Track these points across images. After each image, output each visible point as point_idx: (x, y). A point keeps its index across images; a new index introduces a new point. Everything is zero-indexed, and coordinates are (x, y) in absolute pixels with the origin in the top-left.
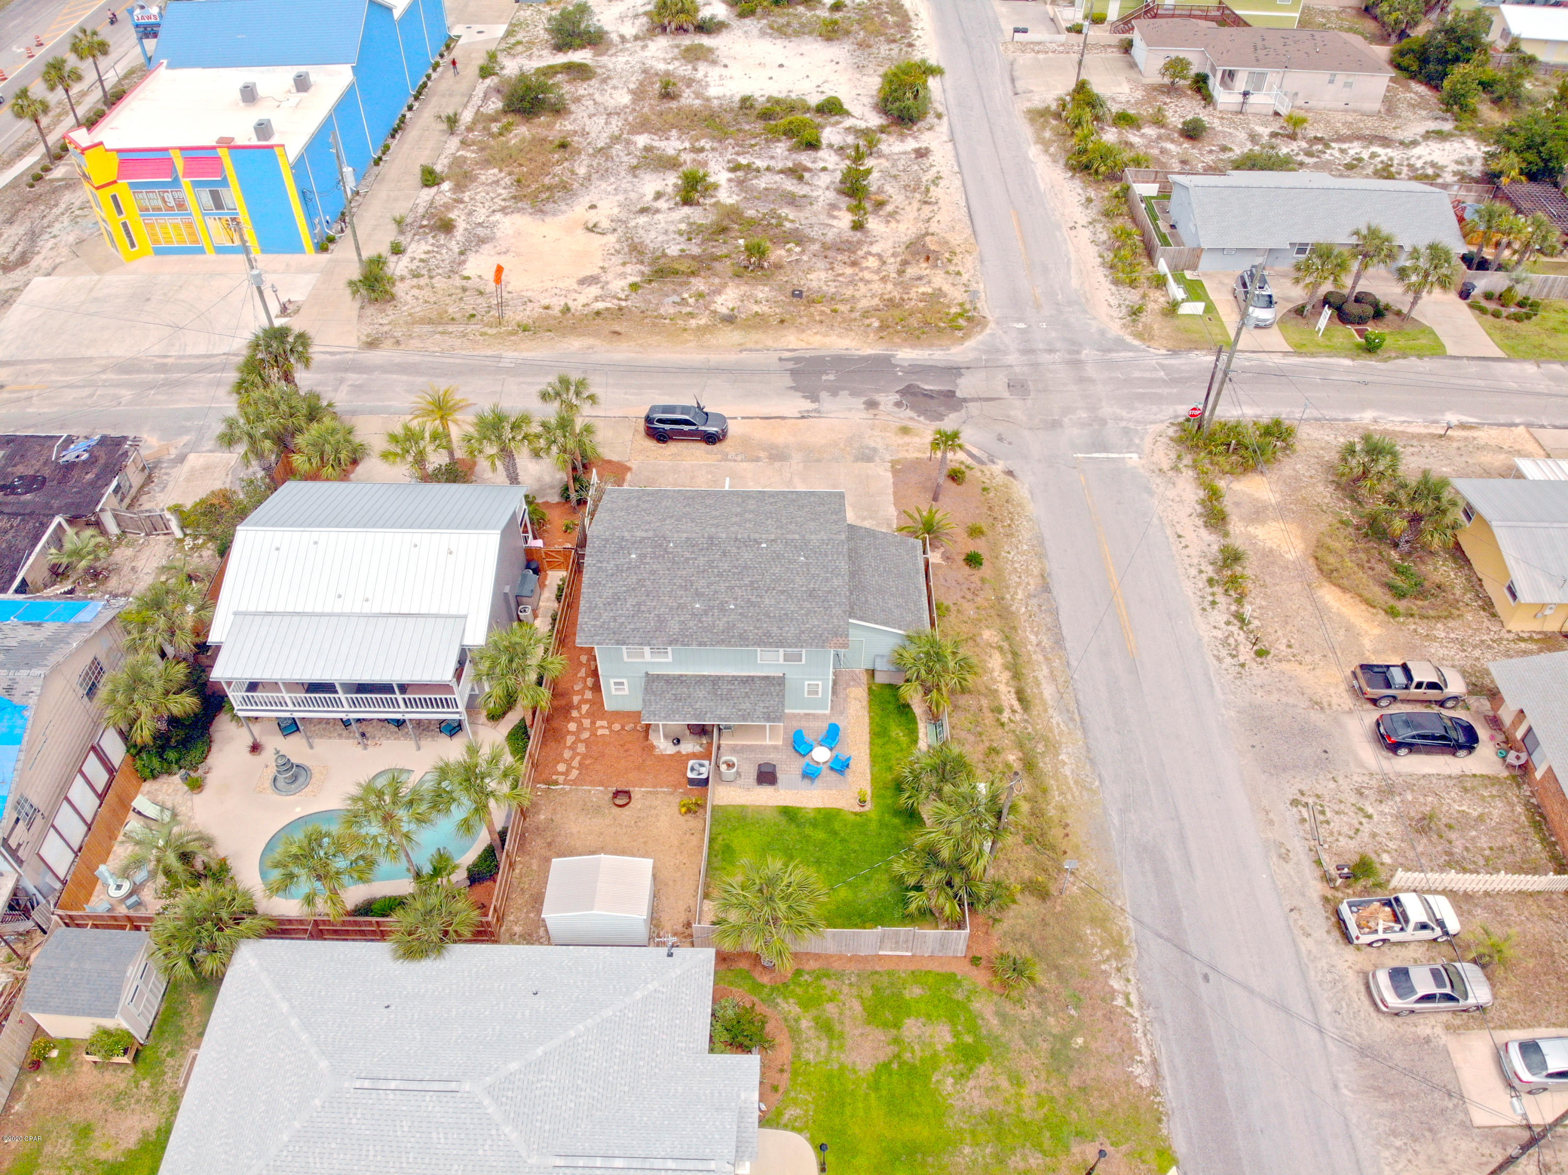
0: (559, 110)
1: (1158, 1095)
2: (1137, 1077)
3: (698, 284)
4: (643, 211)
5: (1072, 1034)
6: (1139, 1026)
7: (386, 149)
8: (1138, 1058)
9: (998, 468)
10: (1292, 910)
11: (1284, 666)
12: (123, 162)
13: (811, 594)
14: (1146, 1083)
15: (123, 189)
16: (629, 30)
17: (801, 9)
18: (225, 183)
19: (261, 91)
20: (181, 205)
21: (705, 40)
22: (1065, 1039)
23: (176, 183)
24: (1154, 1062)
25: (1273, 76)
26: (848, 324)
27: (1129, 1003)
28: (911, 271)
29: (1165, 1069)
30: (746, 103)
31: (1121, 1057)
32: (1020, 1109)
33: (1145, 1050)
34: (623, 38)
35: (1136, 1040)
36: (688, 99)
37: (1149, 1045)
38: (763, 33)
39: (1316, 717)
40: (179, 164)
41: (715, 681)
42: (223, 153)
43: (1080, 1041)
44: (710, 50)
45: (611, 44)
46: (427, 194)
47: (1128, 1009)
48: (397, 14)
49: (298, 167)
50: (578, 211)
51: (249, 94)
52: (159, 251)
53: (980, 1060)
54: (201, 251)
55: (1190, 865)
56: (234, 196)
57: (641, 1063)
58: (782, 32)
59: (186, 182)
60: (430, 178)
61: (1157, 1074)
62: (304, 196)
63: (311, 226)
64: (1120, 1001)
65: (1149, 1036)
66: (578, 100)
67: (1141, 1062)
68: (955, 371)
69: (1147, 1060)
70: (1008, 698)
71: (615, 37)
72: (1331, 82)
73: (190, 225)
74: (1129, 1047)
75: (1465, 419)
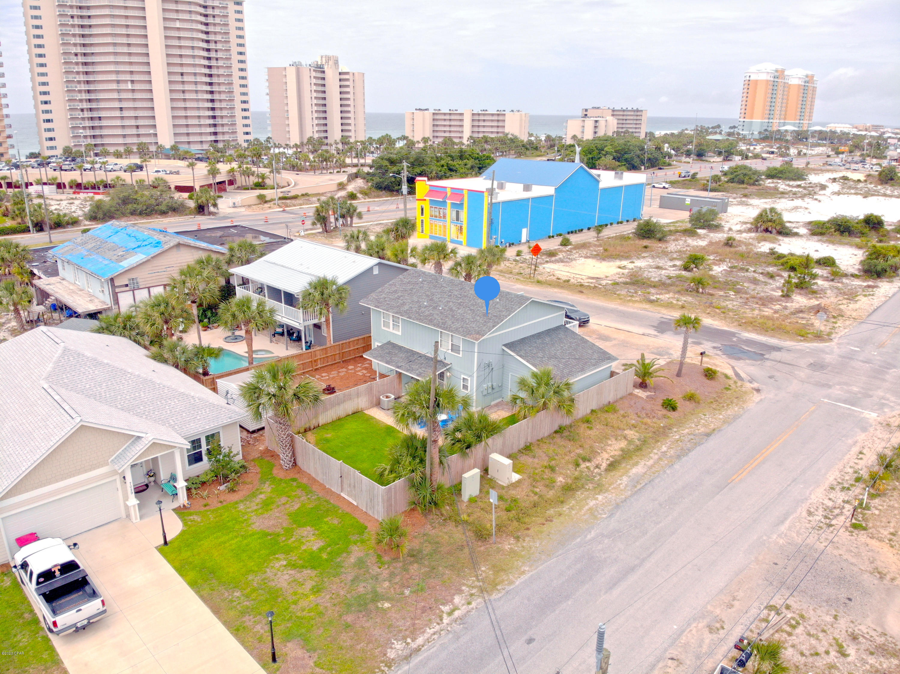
0: (661, 240)
1: (390, 667)
2: (391, 648)
3: (653, 290)
4: (657, 268)
5: (388, 600)
6: (438, 627)
7: (560, 235)
8: (409, 640)
9: (749, 386)
10: (672, 659)
11: (874, 543)
12: (429, 191)
14: (391, 654)
15: (427, 206)
16: (737, 228)
17: (856, 238)
18: (462, 205)
19: (507, 187)
20: (444, 216)
22: (376, 597)
24: (418, 650)
26: (725, 318)
27: (450, 614)
28: (799, 315)
29: (416, 660)
30: (773, 253)
31: (401, 631)
32: (296, 603)
33: (420, 640)
34: (730, 230)
35: (424, 632)
36: (741, 248)
37: (428, 640)
38: (818, 240)
39: (869, 580)
42: (465, 192)
43: (387, 605)
44: (777, 239)
45: (721, 230)
46: (558, 247)
47: (445, 616)
48: (602, 187)
49: (494, 206)
50: (624, 263)
53: (313, 568)
55: (615, 584)
56: (464, 214)
57: (142, 408)
60: (566, 244)
61: (407, 658)
64: (446, 609)
65: (436, 637)
66: (676, 240)
67: (408, 644)
68: (776, 349)
69: (414, 645)
70: (602, 460)
71: (726, 229)
73: (445, 226)
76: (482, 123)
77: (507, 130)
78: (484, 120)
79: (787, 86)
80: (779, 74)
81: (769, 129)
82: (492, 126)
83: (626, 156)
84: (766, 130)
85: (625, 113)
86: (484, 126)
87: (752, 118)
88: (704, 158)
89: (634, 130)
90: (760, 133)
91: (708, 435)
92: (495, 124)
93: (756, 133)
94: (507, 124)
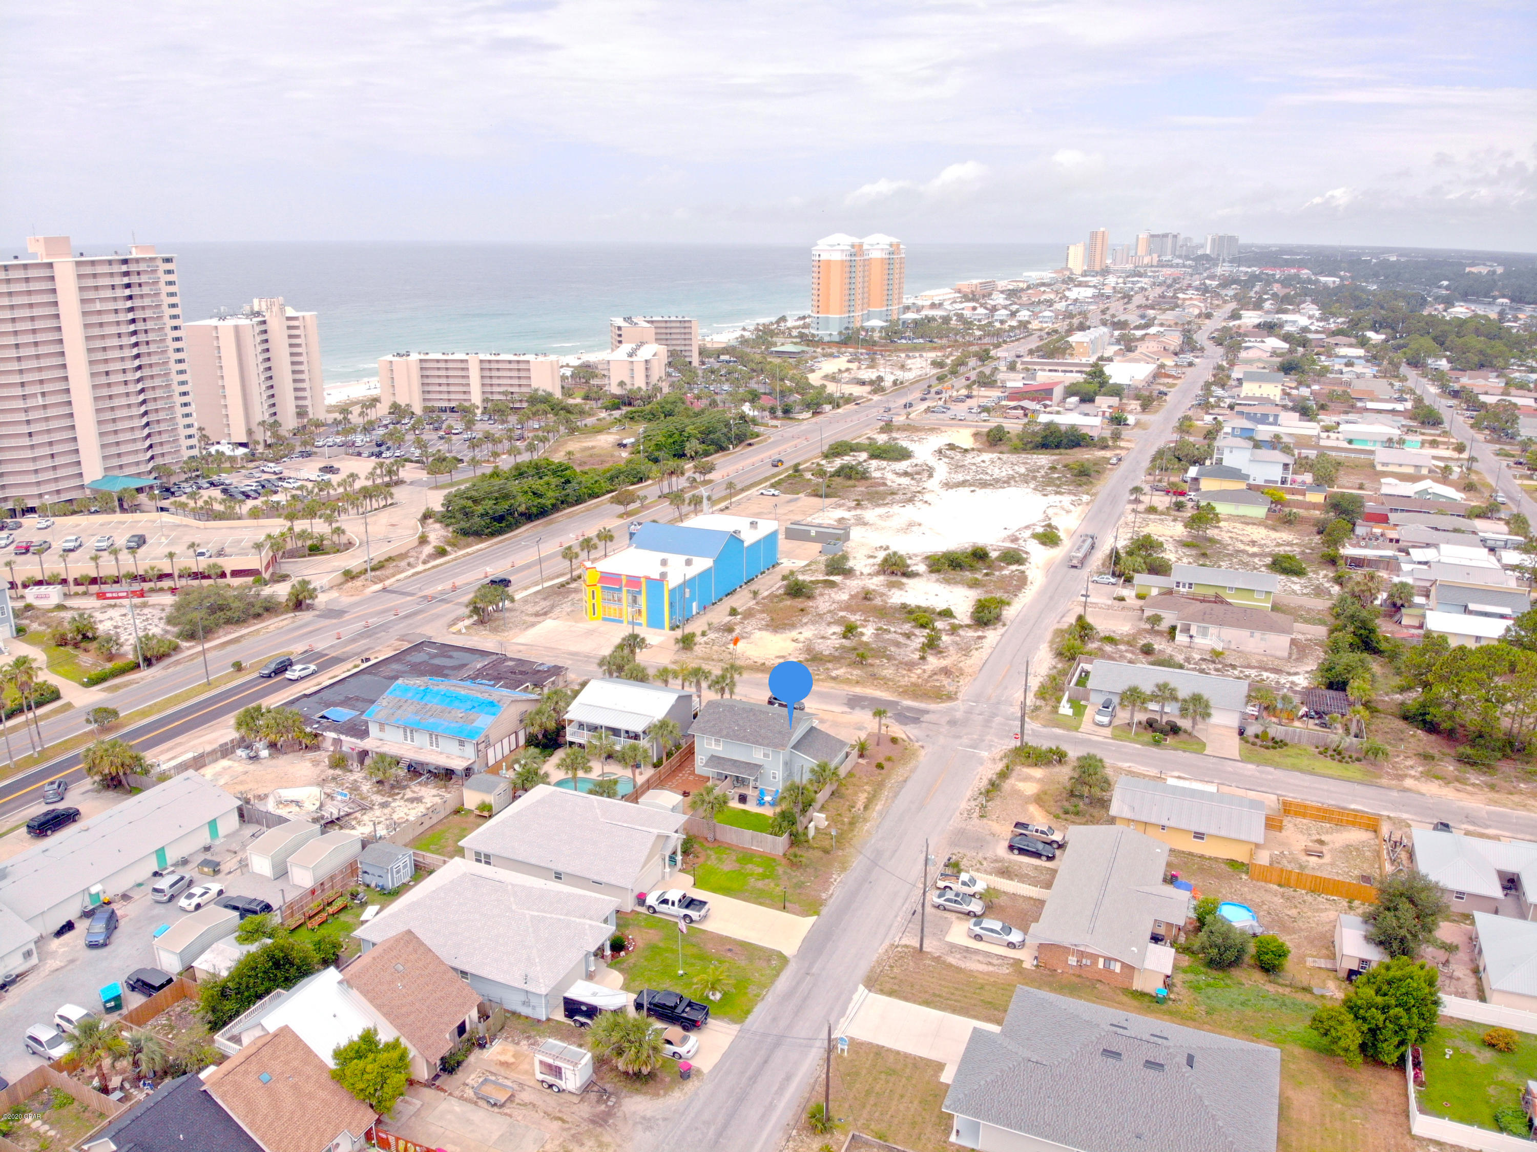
0: (810, 597)
1: (826, 900)
2: (822, 895)
3: (830, 665)
4: (823, 638)
6: (834, 885)
7: (721, 600)
9: (917, 745)
11: (989, 821)
12: (601, 577)
13: (780, 732)
14: (824, 898)
15: (598, 590)
16: (866, 571)
17: (967, 573)
18: (640, 592)
19: (669, 562)
20: (620, 600)
21: (904, 580)
22: (802, 882)
23: (620, 589)
25: (1213, 630)
26: (888, 689)
28: (935, 677)
29: (834, 896)
30: (904, 606)
31: (821, 890)
33: (831, 891)
34: (862, 574)
35: (830, 888)
36: (878, 601)
38: (937, 580)
40: (624, 582)
41: (736, 761)
42: (643, 580)
43: (809, 883)
44: (903, 584)
45: (855, 575)
46: (729, 618)
47: (834, 881)
48: (746, 544)
49: (672, 592)
50: (794, 634)
51: (664, 563)
52: (604, 619)
53: (768, 878)
54: (622, 622)
55: (891, 858)
56: (643, 600)
58: (948, 581)
59: (625, 589)
60: (733, 612)
61: (830, 897)
62: (671, 605)
63: (671, 618)
64: (832, 879)
65: (835, 888)
66: (822, 595)
67: (827, 893)
68: (927, 712)
70: (860, 805)
71: (858, 573)
72: (1252, 636)
73: (621, 610)
74: (827, 890)
75: (1182, 775)
76: (494, 373)
77: (535, 385)
78: (498, 369)
79: (868, 263)
80: (857, 251)
81: (851, 326)
82: (511, 377)
83: (711, 436)
84: (847, 328)
85: (668, 325)
86: (499, 377)
87: (828, 312)
88: (791, 416)
89: (683, 348)
90: (840, 333)
91: (905, 781)
92: (515, 374)
93: (835, 333)
94: (533, 374)
